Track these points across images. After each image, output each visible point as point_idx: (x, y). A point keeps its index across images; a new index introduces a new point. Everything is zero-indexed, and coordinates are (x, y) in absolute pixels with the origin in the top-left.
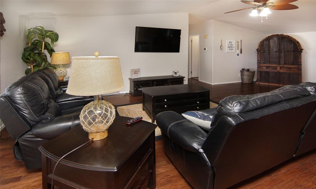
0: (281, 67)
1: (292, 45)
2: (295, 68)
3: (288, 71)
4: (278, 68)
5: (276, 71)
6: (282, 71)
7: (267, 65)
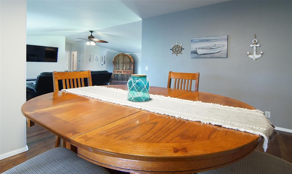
0: (124, 72)
1: (129, 59)
2: (130, 72)
3: (127, 74)
4: (123, 72)
5: (122, 73)
6: (124, 74)
7: (118, 71)
